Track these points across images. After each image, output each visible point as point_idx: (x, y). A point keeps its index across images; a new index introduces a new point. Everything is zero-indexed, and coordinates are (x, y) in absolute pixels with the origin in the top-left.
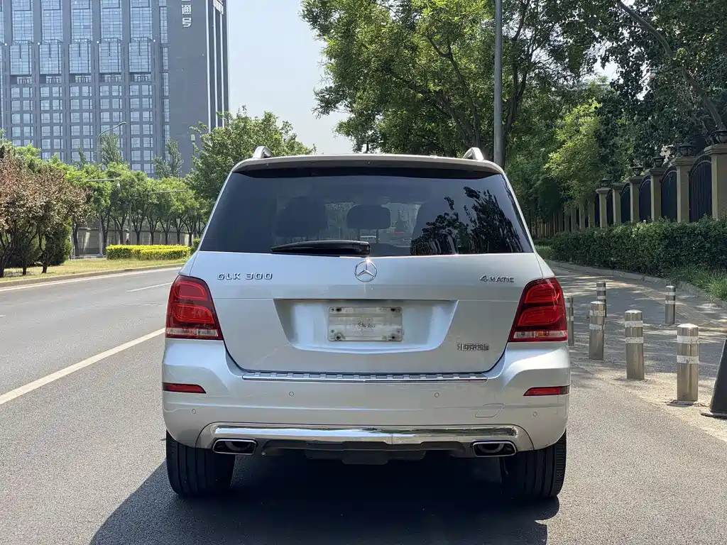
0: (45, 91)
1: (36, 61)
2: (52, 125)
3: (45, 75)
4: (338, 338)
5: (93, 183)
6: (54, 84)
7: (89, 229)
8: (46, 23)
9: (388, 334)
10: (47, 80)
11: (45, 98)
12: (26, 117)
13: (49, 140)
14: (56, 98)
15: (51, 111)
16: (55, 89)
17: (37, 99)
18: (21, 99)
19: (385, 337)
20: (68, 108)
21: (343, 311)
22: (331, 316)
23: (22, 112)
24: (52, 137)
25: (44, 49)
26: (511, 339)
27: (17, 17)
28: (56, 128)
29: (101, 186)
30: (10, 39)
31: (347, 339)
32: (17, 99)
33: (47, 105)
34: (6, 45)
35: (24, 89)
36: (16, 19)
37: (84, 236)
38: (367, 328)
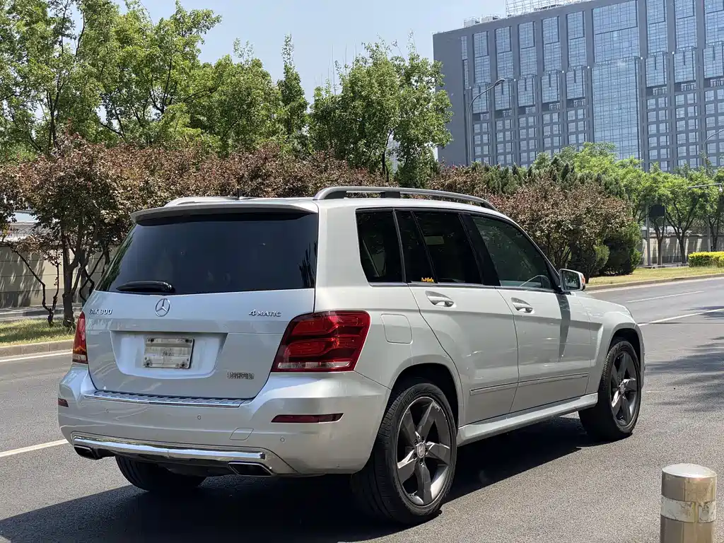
0: (680, 99)
1: (670, 69)
2: (687, 132)
3: (680, 83)
4: (148, 365)
5: (695, 190)
6: (689, 91)
7: (700, 235)
8: (680, 32)
9: (180, 363)
10: (682, 87)
11: (680, 106)
12: (662, 127)
13: (685, 148)
14: (691, 105)
15: (686, 118)
16: (690, 96)
17: (673, 107)
18: (657, 109)
19: (178, 365)
20: (703, 114)
21: (155, 342)
22: (147, 345)
23: (658, 122)
24: (688, 144)
25: (679, 57)
26: (274, 369)
27: (652, 30)
28: (692, 135)
29: (706, 192)
30: (645, 51)
31: (154, 365)
32: (654, 110)
33: (682, 112)
34: (642, 58)
35: (659, 99)
36: (652, 32)
37: (696, 243)
38: (168, 357)
